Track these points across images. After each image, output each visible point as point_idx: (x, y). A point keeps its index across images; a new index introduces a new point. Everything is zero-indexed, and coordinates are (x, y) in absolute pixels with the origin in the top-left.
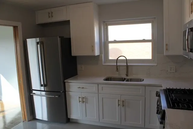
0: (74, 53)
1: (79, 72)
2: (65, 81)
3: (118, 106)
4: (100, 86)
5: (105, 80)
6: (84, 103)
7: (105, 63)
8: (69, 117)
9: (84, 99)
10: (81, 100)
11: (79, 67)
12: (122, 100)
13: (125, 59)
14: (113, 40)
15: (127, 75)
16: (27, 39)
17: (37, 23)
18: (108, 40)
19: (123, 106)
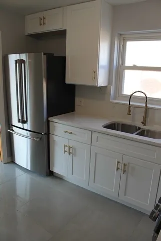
0: (69, 80)
1: (76, 108)
2: (49, 119)
3: (117, 170)
4: (95, 135)
5: (104, 127)
6: (71, 154)
7: (115, 99)
8: (51, 169)
9: (71, 149)
10: (67, 149)
11: (77, 100)
12: (124, 162)
13: (144, 96)
14: (131, 65)
15: (144, 123)
16: (9, 55)
17: (26, 34)
18: (125, 64)
19: (125, 171)
